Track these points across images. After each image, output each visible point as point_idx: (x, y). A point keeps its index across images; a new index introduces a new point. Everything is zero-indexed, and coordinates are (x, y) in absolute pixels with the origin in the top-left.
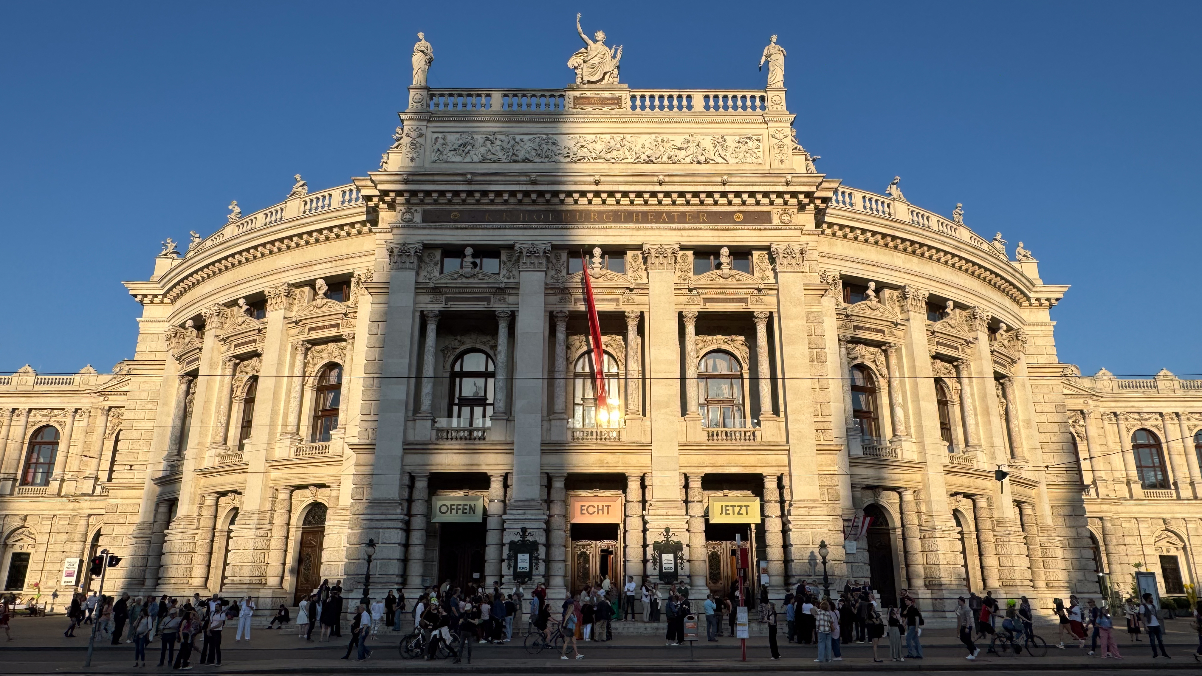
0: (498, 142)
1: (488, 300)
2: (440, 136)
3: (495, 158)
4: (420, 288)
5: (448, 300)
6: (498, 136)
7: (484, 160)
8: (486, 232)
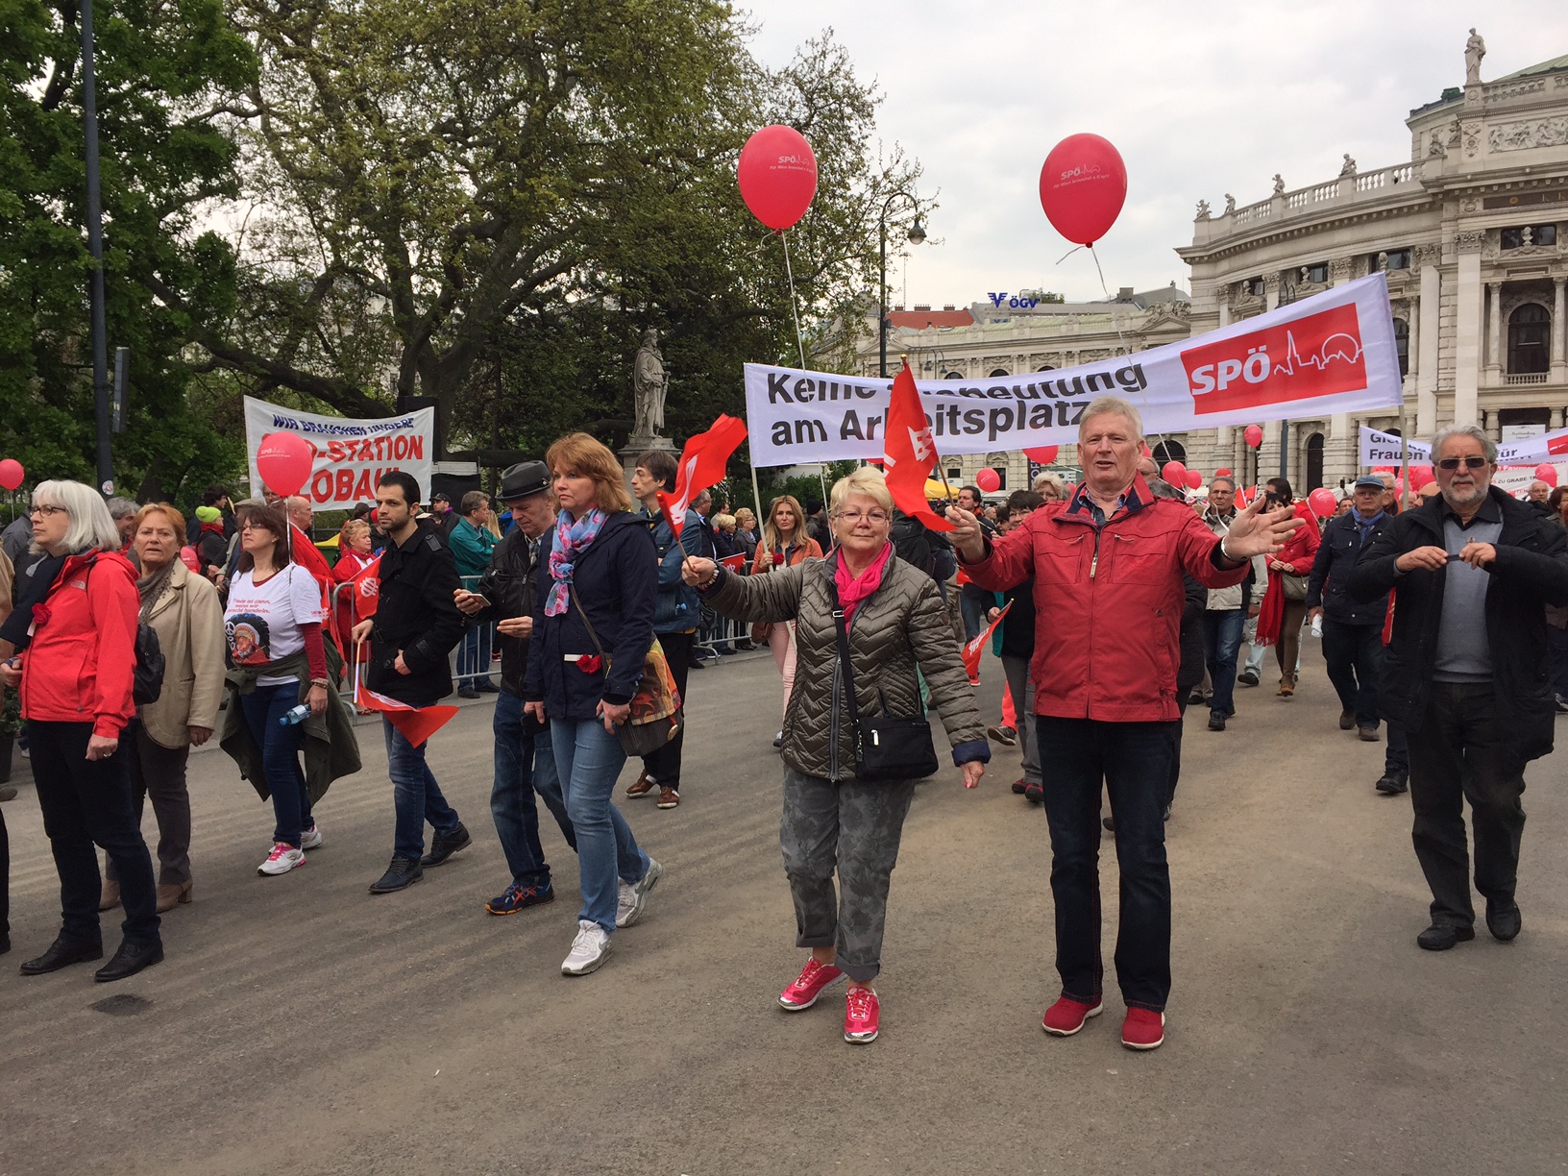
0: (1552, 126)
1: (1546, 269)
2: (1496, 128)
3: (1549, 142)
4: (1485, 266)
5: (1509, 273)
6: (1552, 120)
7: (1539, 145)
8: (1543, 212)
